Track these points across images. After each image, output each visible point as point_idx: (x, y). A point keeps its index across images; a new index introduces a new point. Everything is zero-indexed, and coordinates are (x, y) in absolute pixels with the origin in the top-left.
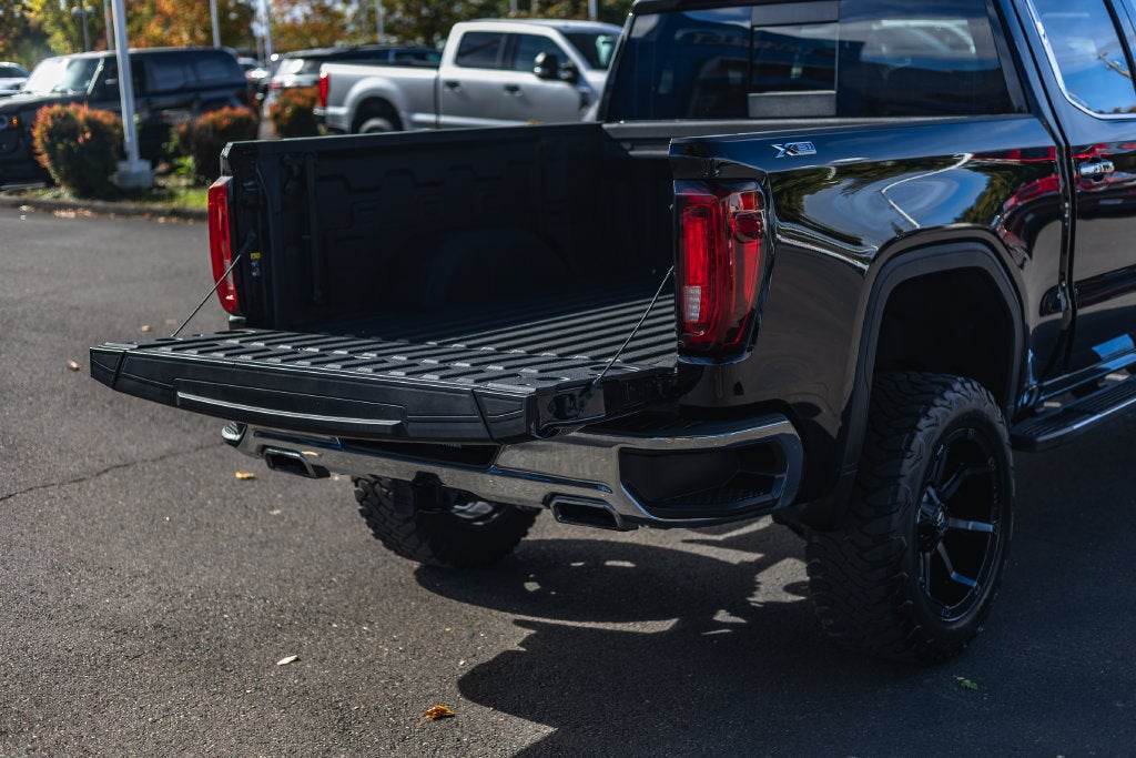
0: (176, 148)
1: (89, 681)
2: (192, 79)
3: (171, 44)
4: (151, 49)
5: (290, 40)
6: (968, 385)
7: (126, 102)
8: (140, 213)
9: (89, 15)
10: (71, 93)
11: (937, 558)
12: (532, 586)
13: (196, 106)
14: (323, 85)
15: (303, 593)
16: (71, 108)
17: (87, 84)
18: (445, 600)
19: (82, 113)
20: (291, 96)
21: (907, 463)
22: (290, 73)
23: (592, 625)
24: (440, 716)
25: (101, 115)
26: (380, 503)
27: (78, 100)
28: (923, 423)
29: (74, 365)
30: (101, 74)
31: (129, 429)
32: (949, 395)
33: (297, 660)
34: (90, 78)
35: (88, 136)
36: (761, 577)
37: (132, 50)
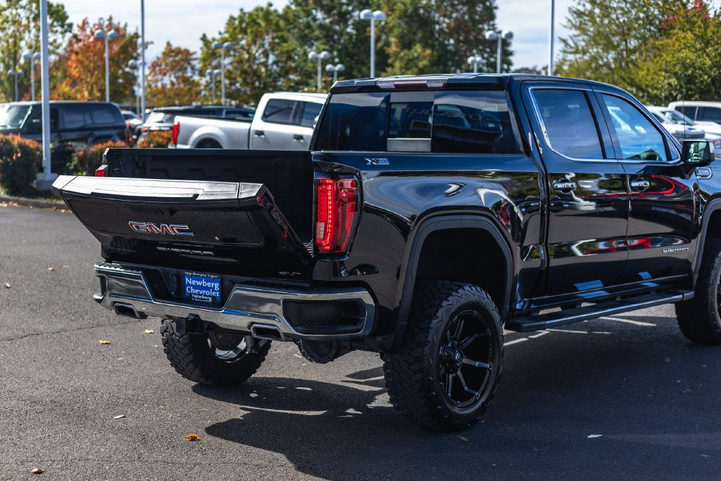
0: (75, 166)
1: (16, 420)
2: (89, 122)
3: (76, 98)
4: (62, 101)
5: (159, 99)
6: (474, 288)
7: (46, 135)
8: (50, 206)
9: (19, 76)
10: (9, 127)
11: (456, 379)
12: (253, 395)
13: (90, 139)
14: (176, 129)
15: (130, 392)
16: (10, 137)
17: (20, 122)
18: (206, 398)
19: (17, 140)
20: (154, 136)
21: (434, 322)
22: (155, 121)
23: (282, 411)
24: (193, 439)
25: (29, 142)
26: (175, 345)
27: (15, 132)
28: (445, 303)
29: (8, 285)
30: (29, 116)
31: (39, 317)
32: (460, 291)
33: (124, 417)
34: (23, 118)
35: (19, 155)
36: (377, 397)
37: (51, 102)
